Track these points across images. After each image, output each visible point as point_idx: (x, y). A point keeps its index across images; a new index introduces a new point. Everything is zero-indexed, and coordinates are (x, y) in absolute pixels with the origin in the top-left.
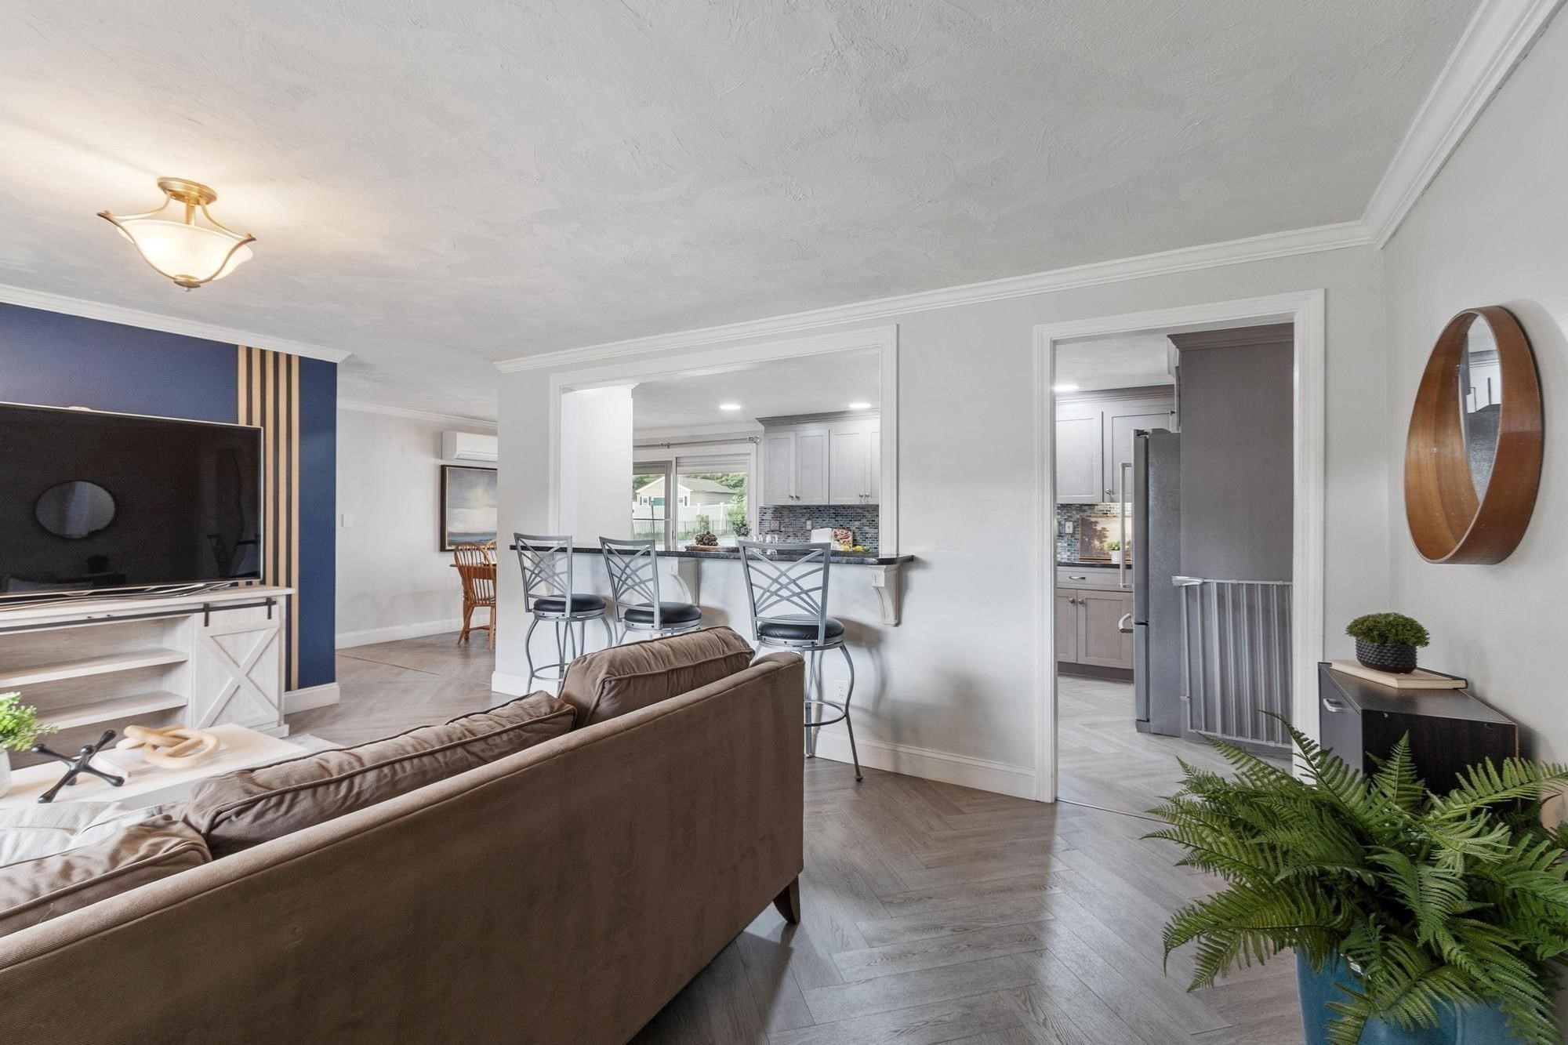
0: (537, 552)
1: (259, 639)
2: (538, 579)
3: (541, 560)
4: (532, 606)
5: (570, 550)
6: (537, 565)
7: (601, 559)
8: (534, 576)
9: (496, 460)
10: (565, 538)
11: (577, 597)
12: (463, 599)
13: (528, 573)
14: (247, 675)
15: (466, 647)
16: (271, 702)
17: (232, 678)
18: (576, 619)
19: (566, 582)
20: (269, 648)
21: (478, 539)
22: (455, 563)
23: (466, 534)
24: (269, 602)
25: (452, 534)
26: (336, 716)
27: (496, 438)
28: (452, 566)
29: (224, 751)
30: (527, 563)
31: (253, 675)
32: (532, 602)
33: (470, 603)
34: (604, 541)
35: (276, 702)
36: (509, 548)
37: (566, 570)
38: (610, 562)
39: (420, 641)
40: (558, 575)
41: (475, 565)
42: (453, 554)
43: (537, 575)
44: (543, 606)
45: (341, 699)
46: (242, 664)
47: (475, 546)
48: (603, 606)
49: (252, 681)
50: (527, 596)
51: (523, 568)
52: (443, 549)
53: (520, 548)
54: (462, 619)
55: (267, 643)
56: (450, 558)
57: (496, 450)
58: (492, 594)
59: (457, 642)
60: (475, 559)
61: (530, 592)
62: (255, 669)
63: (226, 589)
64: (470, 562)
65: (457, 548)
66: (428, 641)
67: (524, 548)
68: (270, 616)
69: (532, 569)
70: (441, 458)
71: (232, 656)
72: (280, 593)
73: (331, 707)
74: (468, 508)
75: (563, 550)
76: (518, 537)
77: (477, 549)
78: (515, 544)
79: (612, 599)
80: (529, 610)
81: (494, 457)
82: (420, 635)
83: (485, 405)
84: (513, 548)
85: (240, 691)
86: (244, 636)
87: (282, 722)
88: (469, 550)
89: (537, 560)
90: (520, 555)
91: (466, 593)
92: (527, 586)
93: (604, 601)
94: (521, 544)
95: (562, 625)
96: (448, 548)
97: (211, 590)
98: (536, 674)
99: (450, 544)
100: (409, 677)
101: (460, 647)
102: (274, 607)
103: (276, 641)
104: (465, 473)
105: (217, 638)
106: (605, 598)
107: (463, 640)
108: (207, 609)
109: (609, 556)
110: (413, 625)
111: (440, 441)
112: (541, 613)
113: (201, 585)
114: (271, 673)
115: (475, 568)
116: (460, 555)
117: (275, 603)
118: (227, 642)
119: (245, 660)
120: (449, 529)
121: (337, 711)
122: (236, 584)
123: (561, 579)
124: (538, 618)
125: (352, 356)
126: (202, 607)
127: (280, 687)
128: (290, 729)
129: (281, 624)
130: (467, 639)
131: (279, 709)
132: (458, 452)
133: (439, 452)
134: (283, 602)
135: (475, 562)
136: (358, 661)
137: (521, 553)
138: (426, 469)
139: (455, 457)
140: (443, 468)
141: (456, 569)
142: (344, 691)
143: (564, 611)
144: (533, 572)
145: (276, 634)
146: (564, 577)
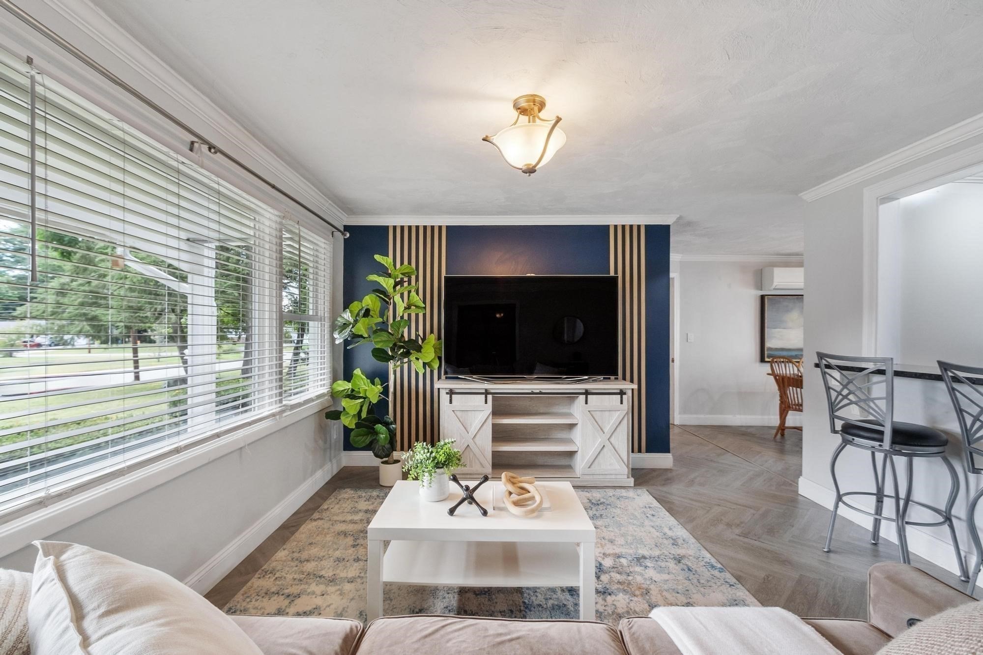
0: (843, 372)
1: (616, 416)
2: (846, 401)
3: (850, 382)
4: (838, 427)
5: (889, 373)
6: (845, 387)
7: (942, 385)
8: (840, 397)
9: (802, 287)
10: (884, 360)
11: (901, 427)
12: (779, 402)
13: (834, 394)
14: (608, 439)
15: (781, 442)
16: (623, 461)
17: (600, 440)
18: (899, 453)
19: (884, 410)
20: (622, 423)
21: (794, 353)
22: (771, 372)
23: (782, 349)
24: (622, 393)
25: (770, 349)
26: (668, 479)
27: (802, 269)
28: (768, 374)
29: (546, 509)
30: (833, 383)
31: (612, 440)
32: (839, 425)
33: (785, 407)
34: (944, 366)
35: (626, 460)
36: (813, 365)
37: (884, 395)
38: (957, 393)
39: (743, 429)
40: (873, 400)
41: (788, 375)
42: (769, 365)
43: (845, 397)
44: (851, 431)
45: (674, 465)
46: (606, 430)
47: (789, 360)
48: (945, 443)
49: (611, 444)
50: (833, 418)
51: (828, 389)
52: (762, 360)
53: (823, 366)
54: (778, 417)
55: (620, 420)
56: (767, 368)
57: (802, 280)
58: (800, 401)
59: (773, 436)
60: (790, 370)
61: (837, 414)
62: (613, 436)
63: (601, 381)
64: (784, 372)
65: (773, 360)
66: (749, 430)
67: (828, 366)
68: (622, 403)
69: (838, 389)
70: (761, 290)
71: (601, 425)
72: (628, 386)
73: (666, 470)
74: (784, 328)
75: (881, 372)
76: (821, 356)
77: (790, 362)
78: (818, 362)
79: (961, 438)
80: (834, 431)
81: (801, 285)
82: (744, 425)
83: (793, 243)
84: (817, 365)
85: (605, 449)
86: (607, 413)
87: (630, 475)
88: (783, 362)
89: (845, 382)
90: (824, 374)
91: (781, 397)
92: (833, 408)
93: (944, 437)
94: (824, 362)
95: (880, 456)
96: (767, 359)
97: (593, 380)
98: (845, 499)
99: (769, 357)
100: (728, 459)
101: (776, 441)
102: (624, 396)
103: (626, 419)
104: (781, 300)
105: (592, 412)
106: (946, 432)
107: (779, 436)
108: (587, 393)
109: (956, 386)
110: (738, 416)
111: (760, 276)
112: (850, 438)
113: (586, 377)
114: (622, 440)
115: (789, 378)
116: (775, 366)
117: (625, 394)
118: (597, 415)
119: (608, 428)
120: (768, 344)
121: (670, 475)
122: (609, 378)
123: (877, 406)
124: (846, 442)
125: (680, 218)
126: (584, 391)
127: (628, 451)
128: (635, 482)
129: (628, 409)
130: (783, 435)
131: (628, 467)
132: (775, 284)
133: (759, 285)
134: (629, 393)
135: (788, 372)
136: (695, 437)
137: (825, 373)
138: (749, 298)
139: (773, 287)
140: (763, 297)
141: (772, 377)
142: (676, 460)
143: (881, 440)
144: (839, 393)
145: (624, 416)
146: (882, 404)
